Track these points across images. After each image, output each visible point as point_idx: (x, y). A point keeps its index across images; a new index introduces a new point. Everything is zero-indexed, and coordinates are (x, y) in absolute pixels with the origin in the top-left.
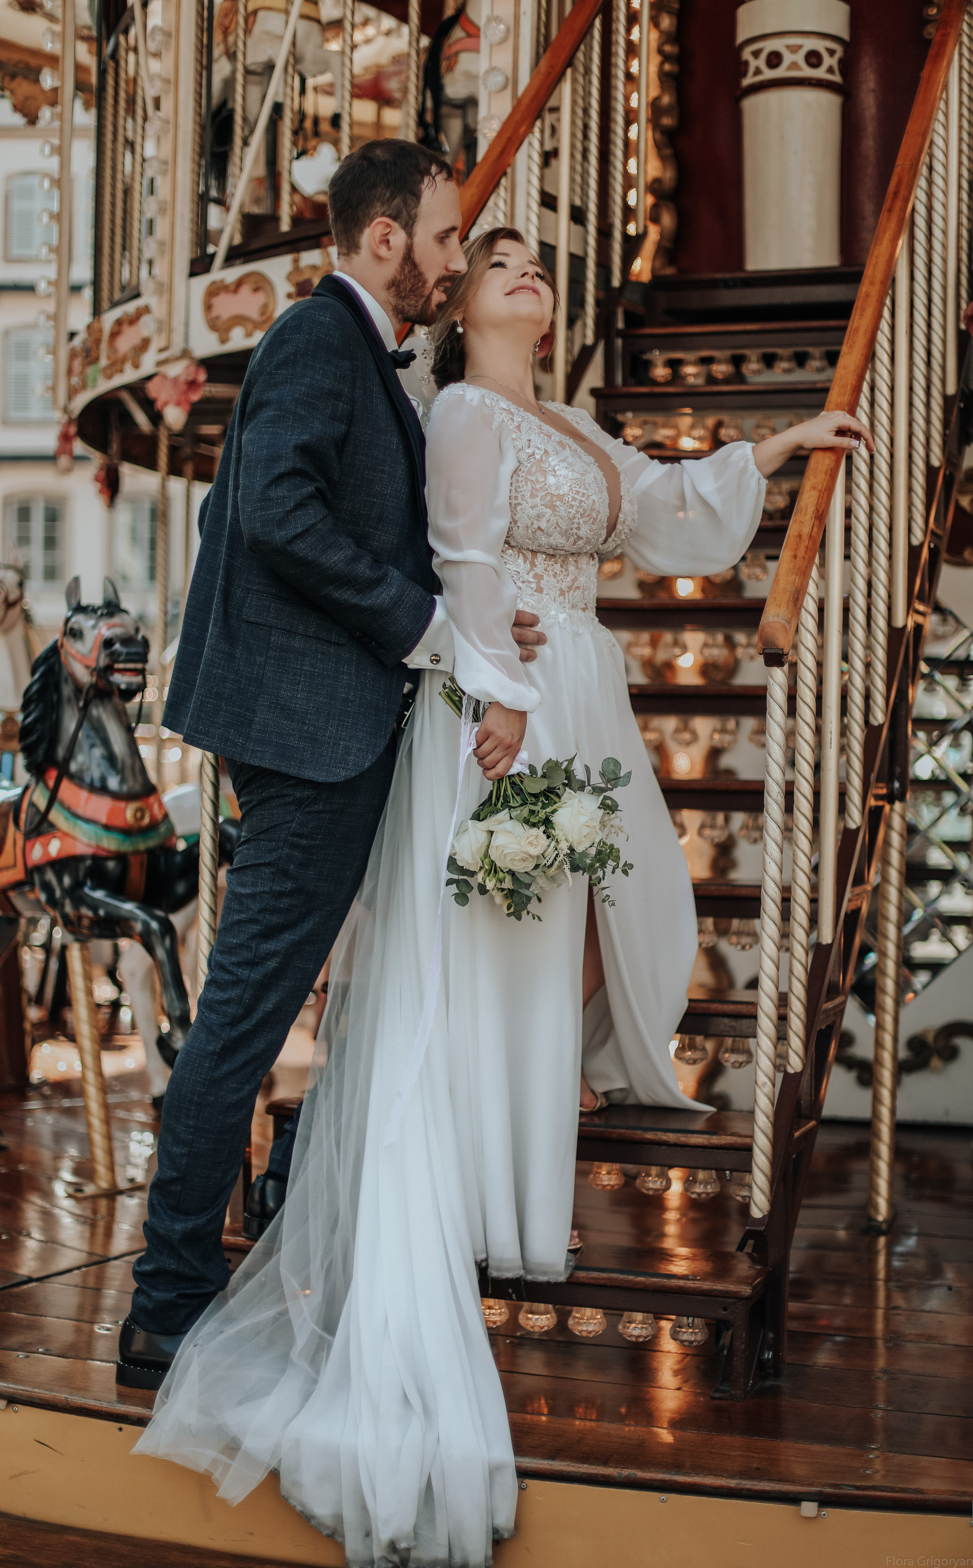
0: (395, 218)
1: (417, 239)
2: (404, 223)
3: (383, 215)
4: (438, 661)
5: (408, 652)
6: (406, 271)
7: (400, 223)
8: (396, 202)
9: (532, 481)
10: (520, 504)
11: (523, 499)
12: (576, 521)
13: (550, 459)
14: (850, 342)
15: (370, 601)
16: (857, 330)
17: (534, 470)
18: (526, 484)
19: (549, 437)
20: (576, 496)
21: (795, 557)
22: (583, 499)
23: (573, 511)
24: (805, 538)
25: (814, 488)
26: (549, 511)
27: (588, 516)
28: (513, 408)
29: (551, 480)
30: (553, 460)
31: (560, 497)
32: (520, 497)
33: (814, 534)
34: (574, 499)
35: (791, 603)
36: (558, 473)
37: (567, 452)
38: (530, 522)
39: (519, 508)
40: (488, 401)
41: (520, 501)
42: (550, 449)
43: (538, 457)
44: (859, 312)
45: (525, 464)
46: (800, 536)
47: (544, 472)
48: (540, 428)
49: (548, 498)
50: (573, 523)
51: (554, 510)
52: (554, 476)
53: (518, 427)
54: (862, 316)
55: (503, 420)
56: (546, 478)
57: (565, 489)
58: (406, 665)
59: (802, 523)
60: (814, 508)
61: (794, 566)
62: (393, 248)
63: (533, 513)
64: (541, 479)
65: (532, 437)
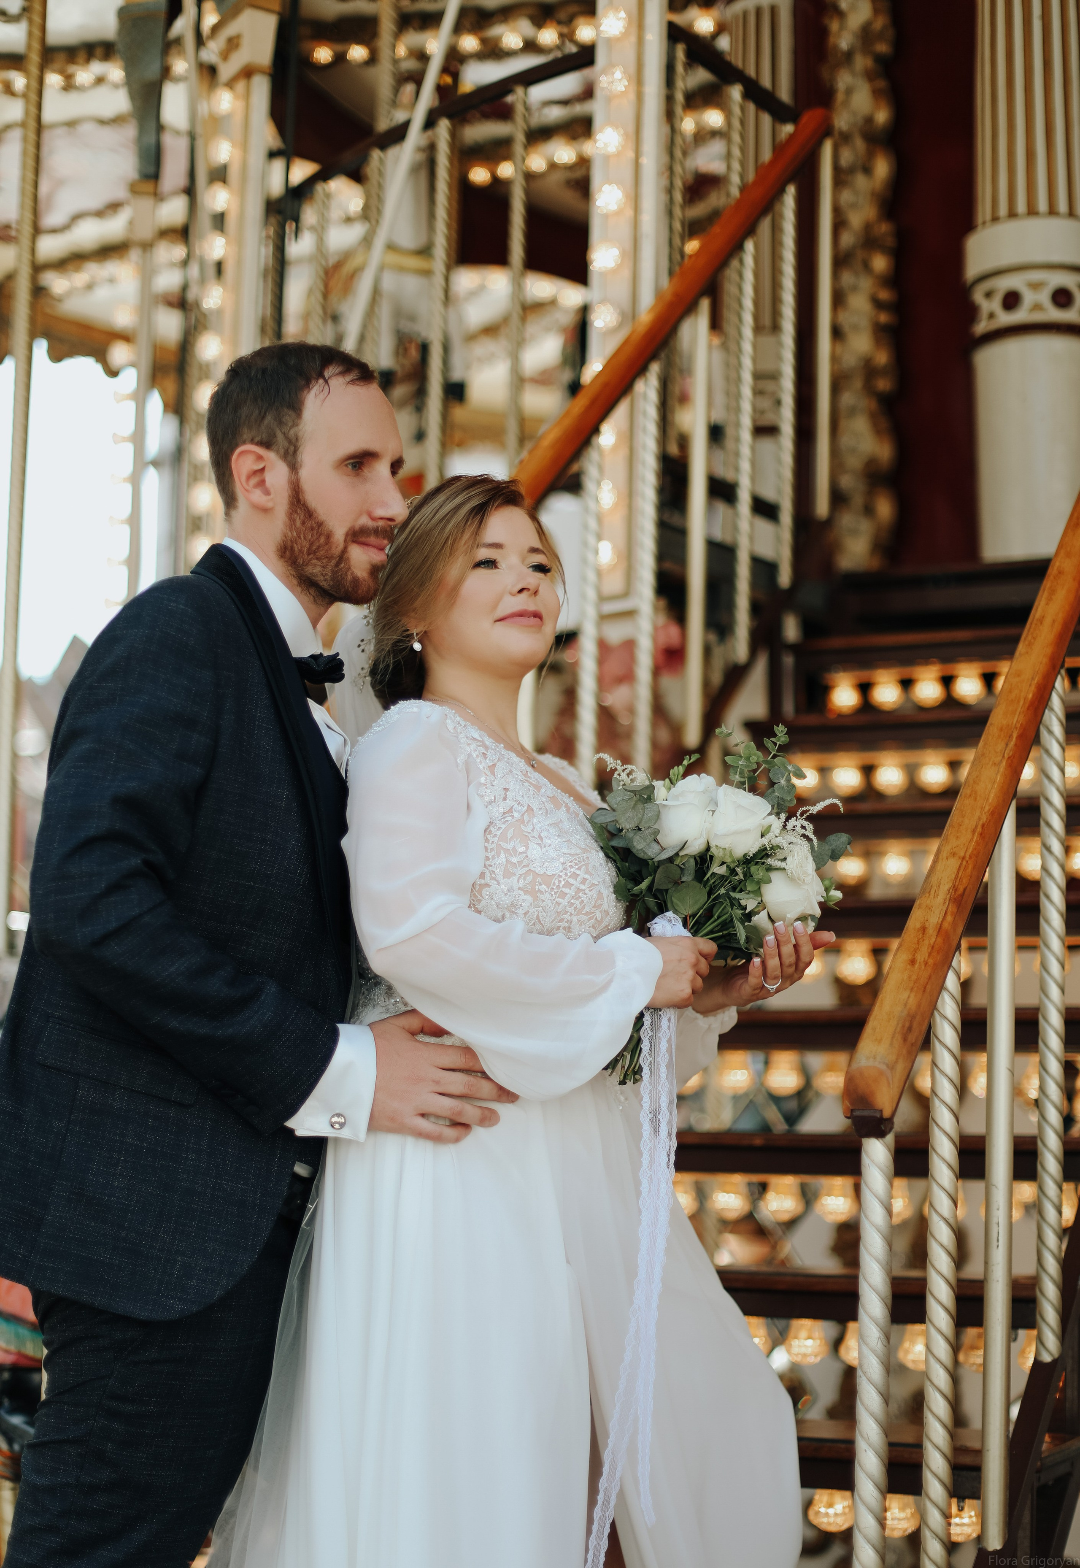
0: (267, 445)
1: (304, 473)
2: (282, 451)
3: (252, 441)
4: (342, 1125)
5: (292, 1109)
6: (298, 523)
7: (277, 452)
8: (266, 422)
9: (507, 851)
10: (487, 885)
11: (492, 878)
12: (567, 916)
13: (535, 820)
14: (1030, 637)
15: (230, 1031)
16: (1041, 620)
17: (509, 835)
18: (499, 855)
19: (538, 788)
20: (571, 881)
21: (913, 962)
22: (582, 887)
23: (564, 902)
24: (932, 931)
25: (954, 854)
26: (529, 898)
27: (587, 914)
28: (488, 741)
29: (535, 851)
30: (539, 822)
31: (547, 879)
32: (488, 875)
33: (946, 925)
34: (568, 885)
35: (899, 1037)
36: (547, 841)
37: (562, 814)
38: (500, 914)
39: (485, 892)
40: (450, 726)
41: (487, 879)
42: (535, 806)
43: (516, 814)
44: (1046, 594)
45: (499, 824)
46: (924, 929)
47: (525, 839)
48: (526, 775)
49: (530, 878)
50: (562, 920)
51: (536, 898)
52: (539, 845)
53: (492, 768)
54: (1049, 599)
55: (470, 755)
56: (527, 848)
57: (554, 868)
58: (291, 1131)
59: (929, 908)
60: (950, 885)
61: (910, 977)
62: (272, 490)
63: (506, 900)
64: (522, 849)
65: (511, 786)
